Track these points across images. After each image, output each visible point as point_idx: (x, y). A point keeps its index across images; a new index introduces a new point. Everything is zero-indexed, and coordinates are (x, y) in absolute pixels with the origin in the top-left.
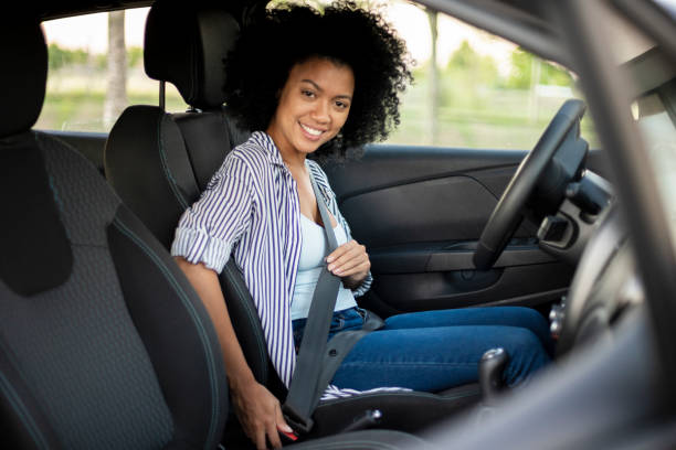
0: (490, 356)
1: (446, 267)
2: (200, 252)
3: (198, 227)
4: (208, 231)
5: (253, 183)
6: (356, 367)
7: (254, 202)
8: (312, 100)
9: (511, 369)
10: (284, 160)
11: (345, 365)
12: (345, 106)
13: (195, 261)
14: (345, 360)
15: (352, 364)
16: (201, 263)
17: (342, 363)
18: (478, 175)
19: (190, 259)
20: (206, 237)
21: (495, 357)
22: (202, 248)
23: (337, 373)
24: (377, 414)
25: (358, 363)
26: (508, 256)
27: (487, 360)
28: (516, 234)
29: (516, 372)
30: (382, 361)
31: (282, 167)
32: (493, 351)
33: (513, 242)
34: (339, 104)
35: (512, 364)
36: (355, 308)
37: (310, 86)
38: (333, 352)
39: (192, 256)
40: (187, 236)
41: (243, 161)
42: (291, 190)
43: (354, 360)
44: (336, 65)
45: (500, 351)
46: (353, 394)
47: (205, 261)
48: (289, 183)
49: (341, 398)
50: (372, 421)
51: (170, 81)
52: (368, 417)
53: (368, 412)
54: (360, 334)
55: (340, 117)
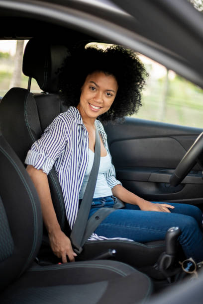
0: (172, 231)
1: (157, 181)
2: (41, 164)
3: (41, 152)
4: (46, 154)
5: (67, 132)
6: (107, 226)
7: (67, 141)
8: (94, 92)
9: (182, 236)
10: (83, 122)
11: (102, 224)
12: (112, 95)
13: (38, 168)
14: (102, 222)
15: (106, 225)
16: (41, 169)
17: (101, 223)
18: (178, 138)
19: (36, 167)
20: (45, 158)
21: (174, 231)
22: (42, 163)
23: (98, 228)
24: (114, 252)
25: (108, 224)
26: (188, 179)
27: (170, 232)
28: (194, 168)
29: (184, 237)
30: (120, 225)
31: (82, 125)
32: (174, 228)
33: (191, 172)
34: (108, 94)
35: (183, 234)
36: (111, 196)
37: (93, 85)
38: (97, 218)
39: (37, 166)
40: (36, 156)
41: (63, 121)
42: (85, 137)
43: (107, 223)
44: (106, 75)
45: (177, 228)
46: (105, 239)
47: (43, 169)
48: (85, 133)
49: (98, 240)
50: (111, 255)
51: (34, 78)
52: (109, 253)
53: (110, 250)
54: (112, 210)
55: (109, 101)
